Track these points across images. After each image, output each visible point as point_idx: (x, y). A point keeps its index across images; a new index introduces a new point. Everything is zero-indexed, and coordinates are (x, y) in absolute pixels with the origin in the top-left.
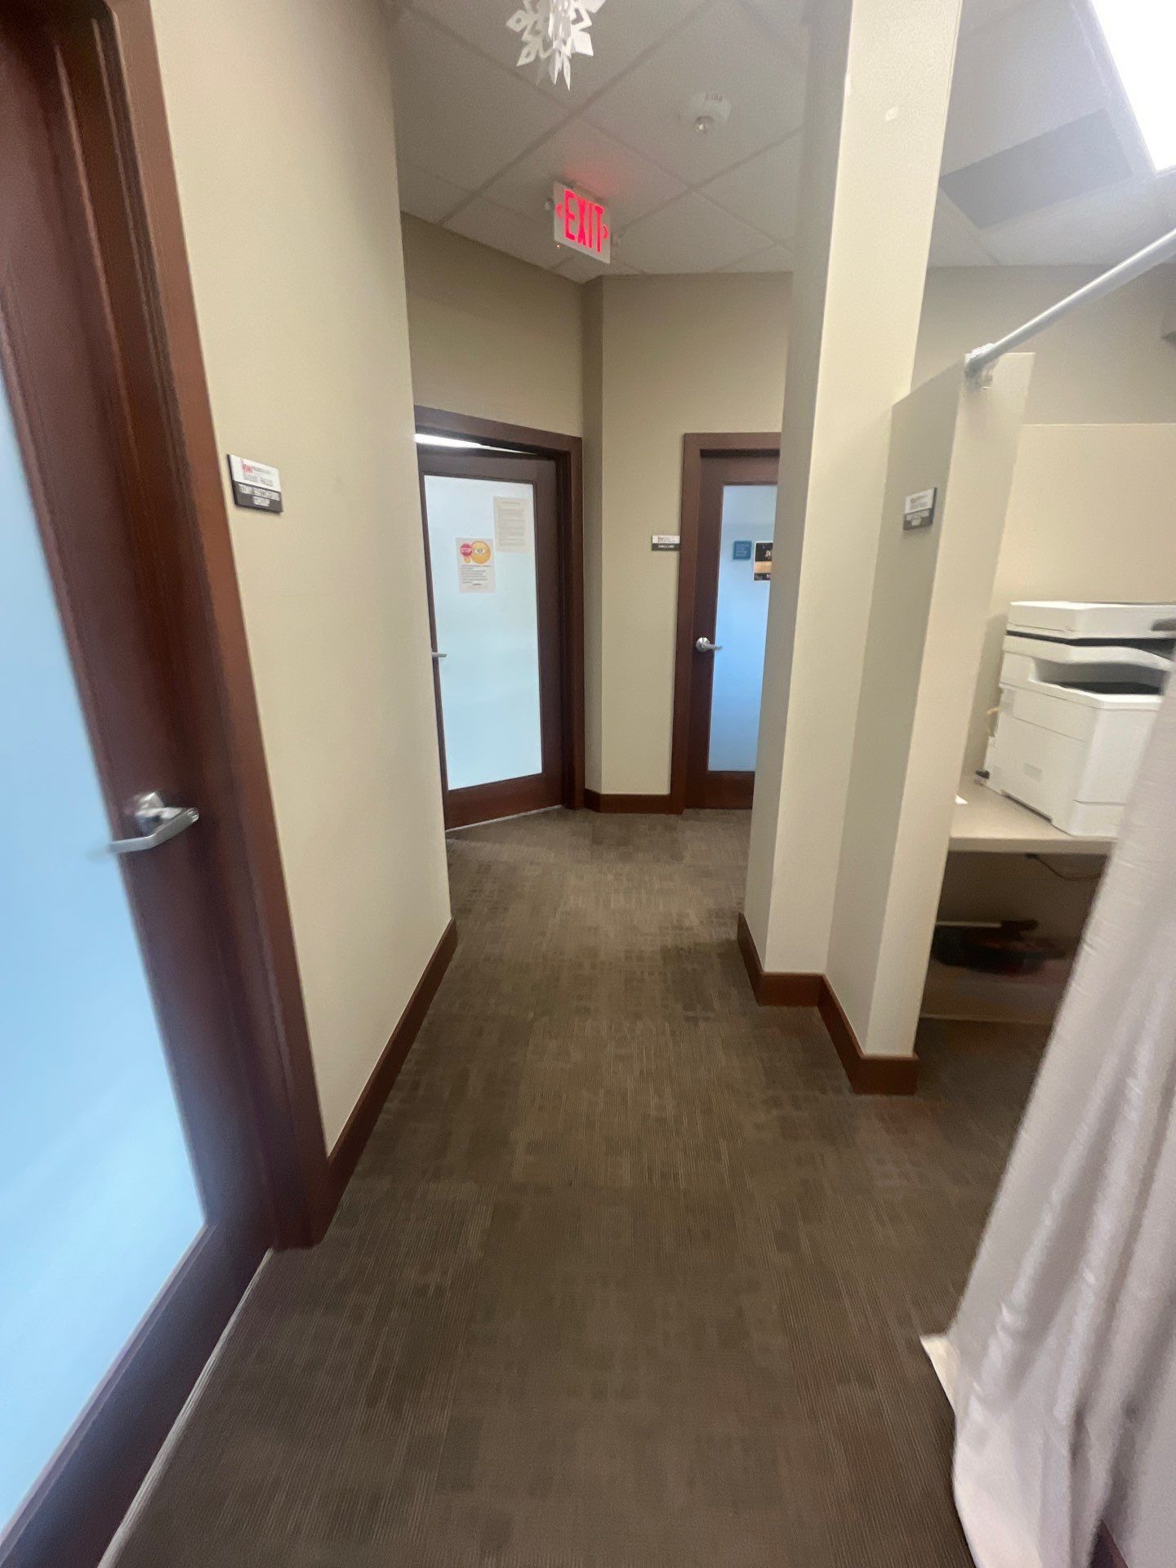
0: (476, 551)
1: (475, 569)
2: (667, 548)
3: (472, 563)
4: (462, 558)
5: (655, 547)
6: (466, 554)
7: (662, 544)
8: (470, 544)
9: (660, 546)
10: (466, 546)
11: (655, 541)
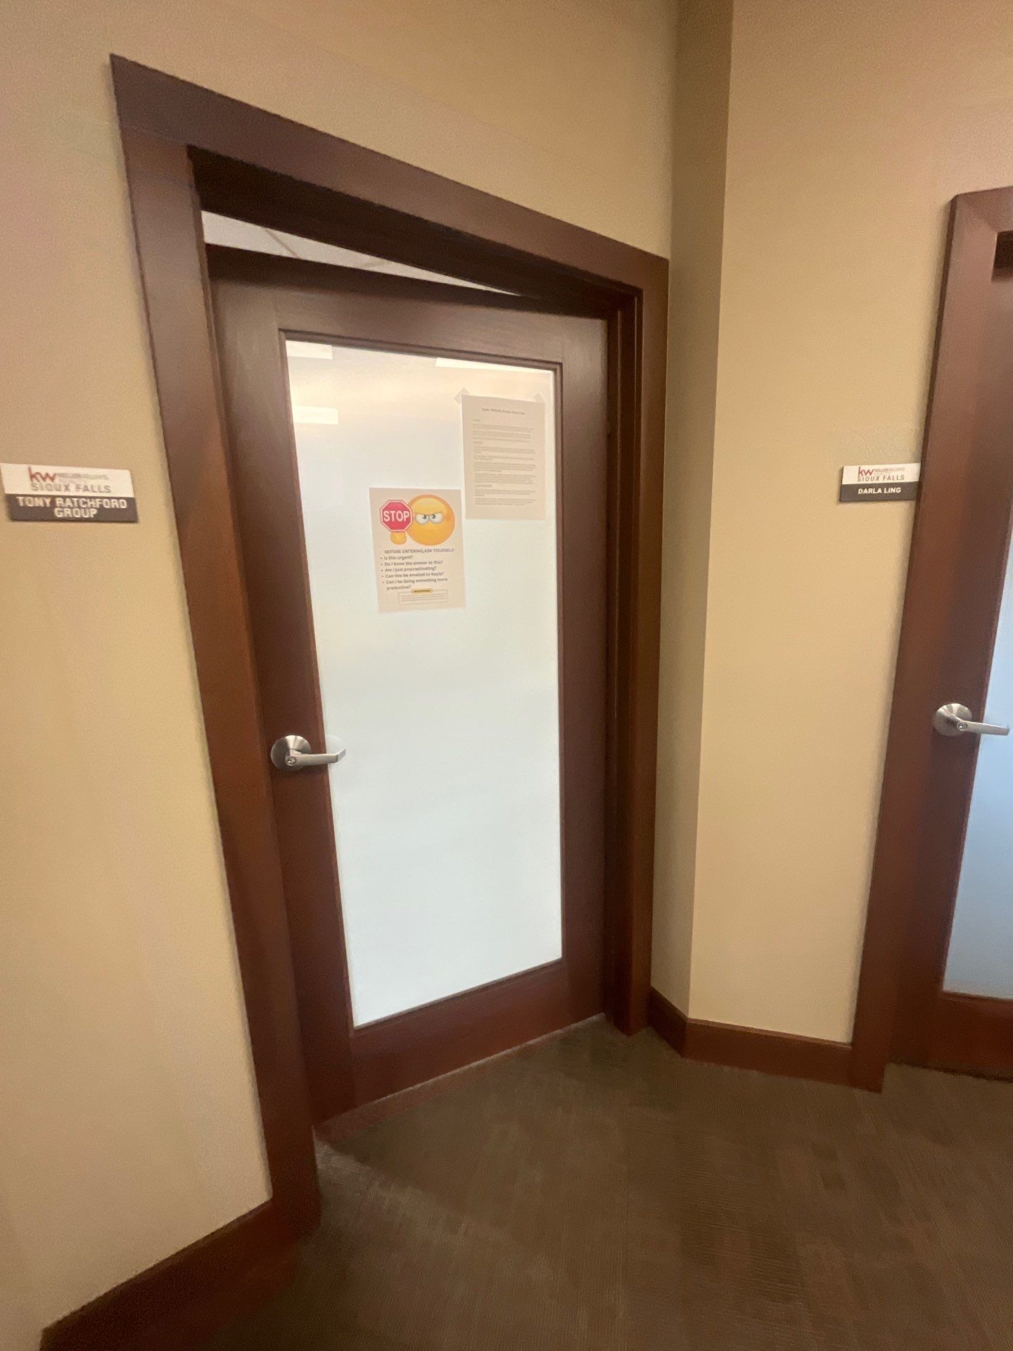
0: (420, 518)
1: (418, 557)
2: (880, 494)
3: (410, 543)
4: (387, 532)
5: (848, 494)
6: (395, 525)
7: (868, 486)
8: (406, 501)
9: (860, 491)
10: (394, 506)
11: (850, 478)
